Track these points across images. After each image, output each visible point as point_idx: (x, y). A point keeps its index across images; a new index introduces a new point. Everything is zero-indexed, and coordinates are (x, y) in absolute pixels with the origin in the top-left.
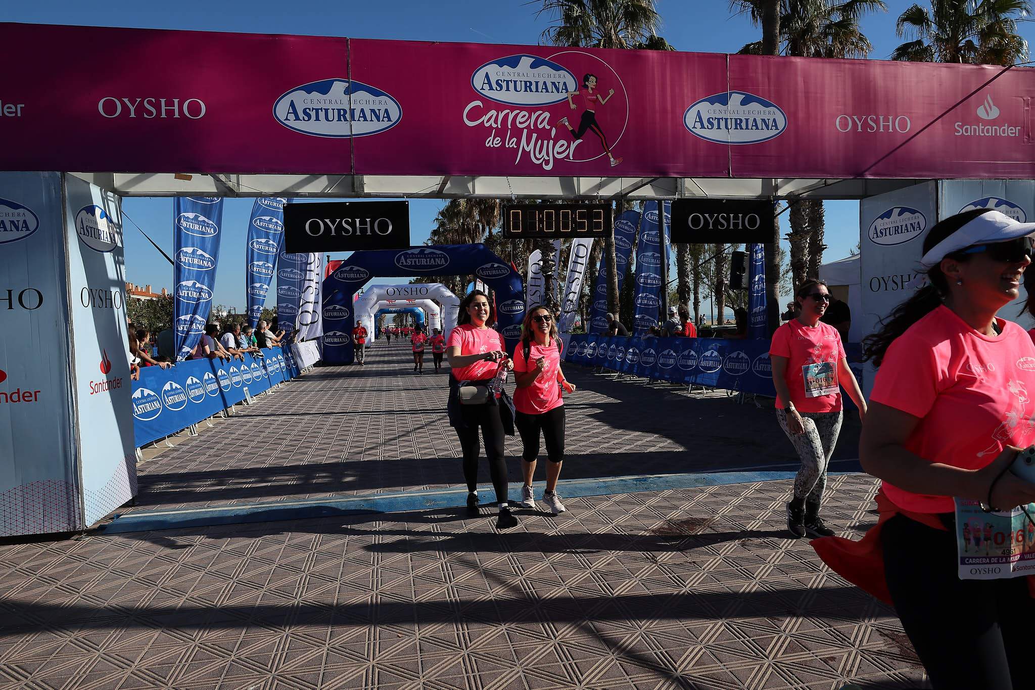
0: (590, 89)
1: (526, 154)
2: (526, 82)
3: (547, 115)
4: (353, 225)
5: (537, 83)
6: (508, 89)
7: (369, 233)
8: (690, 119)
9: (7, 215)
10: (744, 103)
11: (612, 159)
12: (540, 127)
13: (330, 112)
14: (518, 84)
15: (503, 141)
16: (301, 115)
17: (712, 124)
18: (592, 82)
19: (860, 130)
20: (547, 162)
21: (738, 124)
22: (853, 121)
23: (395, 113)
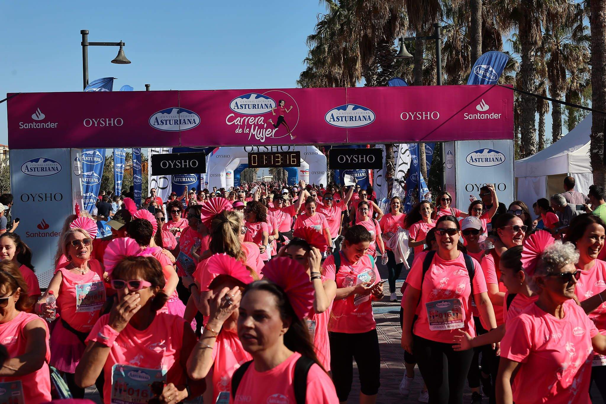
0: (282, 107)
1: (253, 135)
2: (253, 105)
3: (263, 118)
4: (181, 163)
5: (258, 105)
6: (245, 108)
7: (188, 167)
8: (328, 117)
9: (51, 165)
10: (354, 109)
11: (292, 136)
12: (259, 123)
13: (171, 121)
14: (250, 105)
15: (243, 130)
16: (160, 123)
17: (339, 120)
18: (283, 104)
19: (413, 119)
20: (262, 139)
21: (351, 119)
22: (409, 115)
23: (198, 121)
